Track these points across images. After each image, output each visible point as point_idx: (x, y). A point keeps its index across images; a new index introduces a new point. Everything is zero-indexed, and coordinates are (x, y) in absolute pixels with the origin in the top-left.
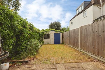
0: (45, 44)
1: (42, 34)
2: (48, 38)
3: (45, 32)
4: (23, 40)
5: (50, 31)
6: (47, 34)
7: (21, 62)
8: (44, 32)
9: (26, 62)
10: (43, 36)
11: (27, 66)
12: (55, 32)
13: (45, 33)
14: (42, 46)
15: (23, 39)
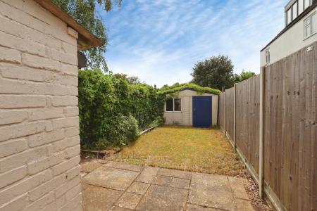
0: (169, 126)
1: (159, 99)
2: (175, 110)
3: (168, 93)
4: (102, 116)
5: (180, 90)
6: (174, 98)
7: (94, 153)
8: (165, 94)
9: (102, 156)
10: (163, 105)
11: (100, 160)
12: (195, 94)
13: (168, 95)
14: (154, 130)
15: (103, 114)
